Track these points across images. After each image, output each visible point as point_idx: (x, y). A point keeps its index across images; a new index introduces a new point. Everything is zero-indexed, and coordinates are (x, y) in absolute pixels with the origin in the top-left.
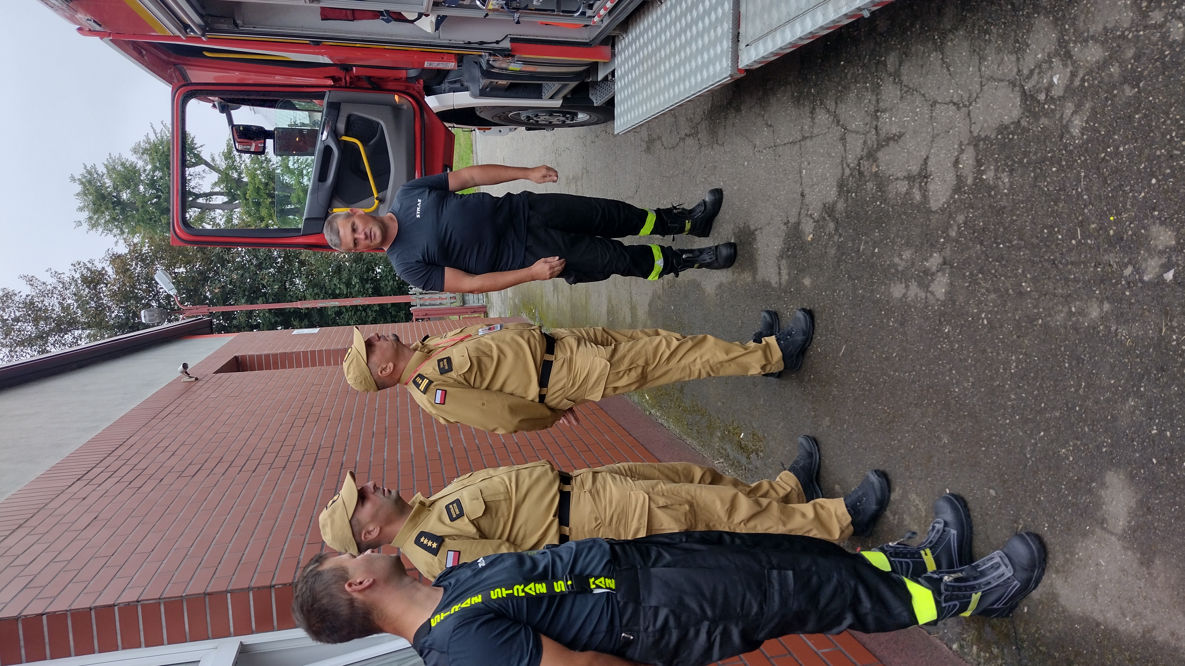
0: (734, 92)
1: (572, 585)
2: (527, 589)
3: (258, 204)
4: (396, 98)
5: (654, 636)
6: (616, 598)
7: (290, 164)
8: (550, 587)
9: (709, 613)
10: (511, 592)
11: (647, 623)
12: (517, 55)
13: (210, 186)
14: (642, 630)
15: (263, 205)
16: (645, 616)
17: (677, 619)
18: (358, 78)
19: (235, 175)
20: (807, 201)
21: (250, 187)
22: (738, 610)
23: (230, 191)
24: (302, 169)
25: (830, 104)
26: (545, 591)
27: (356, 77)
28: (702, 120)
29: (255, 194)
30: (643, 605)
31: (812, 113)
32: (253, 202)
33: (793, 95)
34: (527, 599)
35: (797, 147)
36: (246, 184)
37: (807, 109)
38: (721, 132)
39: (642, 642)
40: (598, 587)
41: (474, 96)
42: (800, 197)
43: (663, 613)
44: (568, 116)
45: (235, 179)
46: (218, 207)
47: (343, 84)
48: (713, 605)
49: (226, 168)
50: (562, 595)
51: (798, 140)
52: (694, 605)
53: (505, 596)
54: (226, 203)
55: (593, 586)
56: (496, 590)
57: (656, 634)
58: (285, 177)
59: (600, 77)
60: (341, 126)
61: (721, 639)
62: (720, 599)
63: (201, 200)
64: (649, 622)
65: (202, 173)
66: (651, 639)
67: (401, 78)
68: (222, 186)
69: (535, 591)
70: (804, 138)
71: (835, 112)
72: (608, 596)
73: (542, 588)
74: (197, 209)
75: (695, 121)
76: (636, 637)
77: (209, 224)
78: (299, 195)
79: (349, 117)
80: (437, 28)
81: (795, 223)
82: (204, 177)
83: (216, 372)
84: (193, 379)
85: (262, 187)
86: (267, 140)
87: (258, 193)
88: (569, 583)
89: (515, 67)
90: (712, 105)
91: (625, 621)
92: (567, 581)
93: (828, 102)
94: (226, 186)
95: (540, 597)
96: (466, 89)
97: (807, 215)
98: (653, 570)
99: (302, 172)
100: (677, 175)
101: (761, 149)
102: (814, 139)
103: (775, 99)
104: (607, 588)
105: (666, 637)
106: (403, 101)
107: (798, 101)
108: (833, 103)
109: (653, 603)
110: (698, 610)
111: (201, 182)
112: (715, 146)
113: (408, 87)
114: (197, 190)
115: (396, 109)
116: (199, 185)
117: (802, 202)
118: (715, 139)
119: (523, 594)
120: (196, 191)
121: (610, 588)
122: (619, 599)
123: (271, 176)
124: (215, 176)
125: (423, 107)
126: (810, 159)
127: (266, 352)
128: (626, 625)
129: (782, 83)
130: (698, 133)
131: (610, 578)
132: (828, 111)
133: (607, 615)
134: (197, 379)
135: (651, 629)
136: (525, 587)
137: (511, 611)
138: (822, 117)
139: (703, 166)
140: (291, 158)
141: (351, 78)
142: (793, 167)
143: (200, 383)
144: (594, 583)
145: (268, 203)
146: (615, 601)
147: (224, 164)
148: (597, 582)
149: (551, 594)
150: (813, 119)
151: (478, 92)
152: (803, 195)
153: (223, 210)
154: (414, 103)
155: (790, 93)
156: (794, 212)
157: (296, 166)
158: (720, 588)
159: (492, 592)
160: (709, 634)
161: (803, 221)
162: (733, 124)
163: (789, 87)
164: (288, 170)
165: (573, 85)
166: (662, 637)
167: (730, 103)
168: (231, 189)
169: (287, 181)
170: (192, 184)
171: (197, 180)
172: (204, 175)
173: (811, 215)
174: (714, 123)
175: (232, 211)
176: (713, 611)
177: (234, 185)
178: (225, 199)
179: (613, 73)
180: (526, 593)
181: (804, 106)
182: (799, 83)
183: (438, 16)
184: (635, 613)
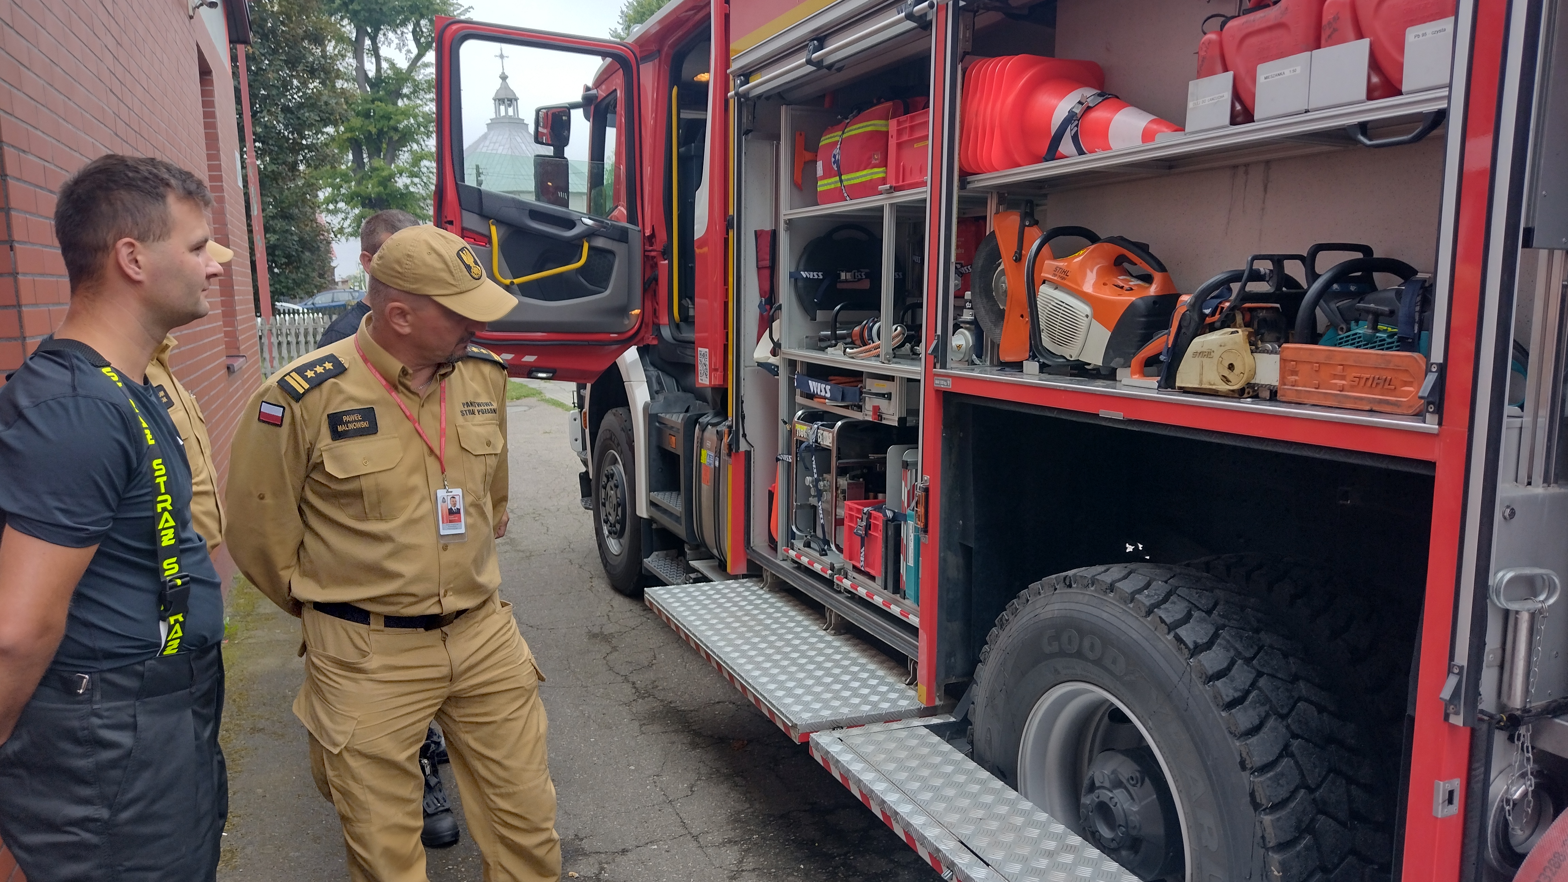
0: (711, 736)
1: (176, 586)
2: (166, 515)
3: (366, 115)
4: (637, 311)
5: (84, 729)
6: (151, 659)
7: (425, 163)
8: (170, 552)
9: (125, 815)
10: (163, 491)
11: (106, 714)
12: (730, 460)
13: (389, 56)
14: (95, 707)
15: (367, 122)
16: (118, 709)
17: (113, 764)
18: (655, 266)
19: (405, 91)
20: (619, 859)
21: (390, 108)
22: (128, 864)
23: (383, 81)
24: (420, 178)
25: (750, 863)
26: (164, 544)
27: (656, 264)
28: (662, 701)
29: (381, 114)
30: (137, 704)
31: (730, 841)
32: (369, 110)
33: (739, 813)
34: (153, 517)
35: (683, 832)
36: (395, 104)
37: (731, 834)
38: (656, 728)
39: (69, 710)
40: (171, 628)
41: (646, 407)
42: (621, 848)
43: (124, 738)
44: (618, 526)
45: (401, 89)
46: (360, 61)
47: (648, 248)
48: (140, 819)
49: (415, 80)
50: (157, 572)
51: (690, 830)
52: (139, 787)
53: (158, 480)
54: (366, 75)
55: (172, 620)
56: (162, 467)
57: (86, 732)
58: (407, 155)
59: (694, 564)
60: (600, 242)
61: (73, 844)
62: (147, 830)
63: (368, 42)
64: (107, 717)
65: (406, 48)
66: (76, 724)
67: (657, 318)
68: (389, 72)
69: (164, 529)
70: (696, 838)
71: (742, 871)
72: (155, 646)
73: (167, 539)
74: (354, 35)
75: (656, 692)
76: (81, 698)
77: (335, 48)
78: (383, 170)
79: (612, 253)
80: (760, 364)
81: (583, 849)
82: (400, 50)
83: (198, 45)
84: (191, 13)
85: (392, 123)
86: (552, 148)
87: (382, 117)
88: (179, 582)
89: (706, 457)
90: (684, 711)
91: (110, 676)
92: (180, 578)
93: (750, 859)
94: (389, 77)
95: (154, 536)
96: (652, 398)
97: (600, 863)
98: (189, 713)
99: (416, 177)
100: (578, 679)
101: (658, 784)
102: (699, 851)
103: (727, 791)
104: (167, 642)
105: (79, 750)
106: (633, 320)
107: (735, 820)
108: (751, 866)
109: (141, 720)
110: (130, 795)
111: (393, 45)
112: (636, 724)
113: (647, 325)
114: (383, 39)
115: (623, 311)
116: (389, 44)
117: (615, 853)
118: (645, 722)
119: (159, 510)
120: (381, 37)
121: (166, 646)
122: (148, 663)
123: (406, 137)
124: (403, 64)
125: (625, 345)
126: (673, 852)
127: (218, 114)
128: (103, 680)
129: (748, 795)
130: (643, 698)
131: (180, 647)
132: (741, 862)
133: (119, 647)
134: (191, 17)
135: (96, 721)
136: (169, 512)
137: (134, 493)
138: (731, 855)
139: (604, 711)
140: (434, 165)
141: (653, 257)
142: (654, 832)
143: (187, 20)
144: (176, 621)
145: (370, 128)
146: (144, 657)
147: (421, 77)
148: (177, 626)
149: (156, 554)
150: (723, 844)
151: (654, 412)
152: (624, 851)
153: (357, 69)
154: (632, 332)
155: (741, 808)
156: (598, 845)
157: (424, 170)
158: (165, 827)
159: (160, 461)
160: (82, 823)
161: (591, 860)
162: (674, 743)
163: (747, 805)
164: (417, 159)
165: (680, 530)
166: (78, 742)
167: (697, 734)
168: (386, 83)
169: (401, 157)
170: (391, 35)
171: (396, 41)
172: (404, 51)
173: (602, 869)
174: (664, 718)
175: (354, 80)
176: (128, 822)
177: (392, 88)
178: (372, 74)
179: (706, 579)
180: (161, 514)
181: (734, 829)
182: (757, 817)
183: (778, 367)
184: (123, 692)
